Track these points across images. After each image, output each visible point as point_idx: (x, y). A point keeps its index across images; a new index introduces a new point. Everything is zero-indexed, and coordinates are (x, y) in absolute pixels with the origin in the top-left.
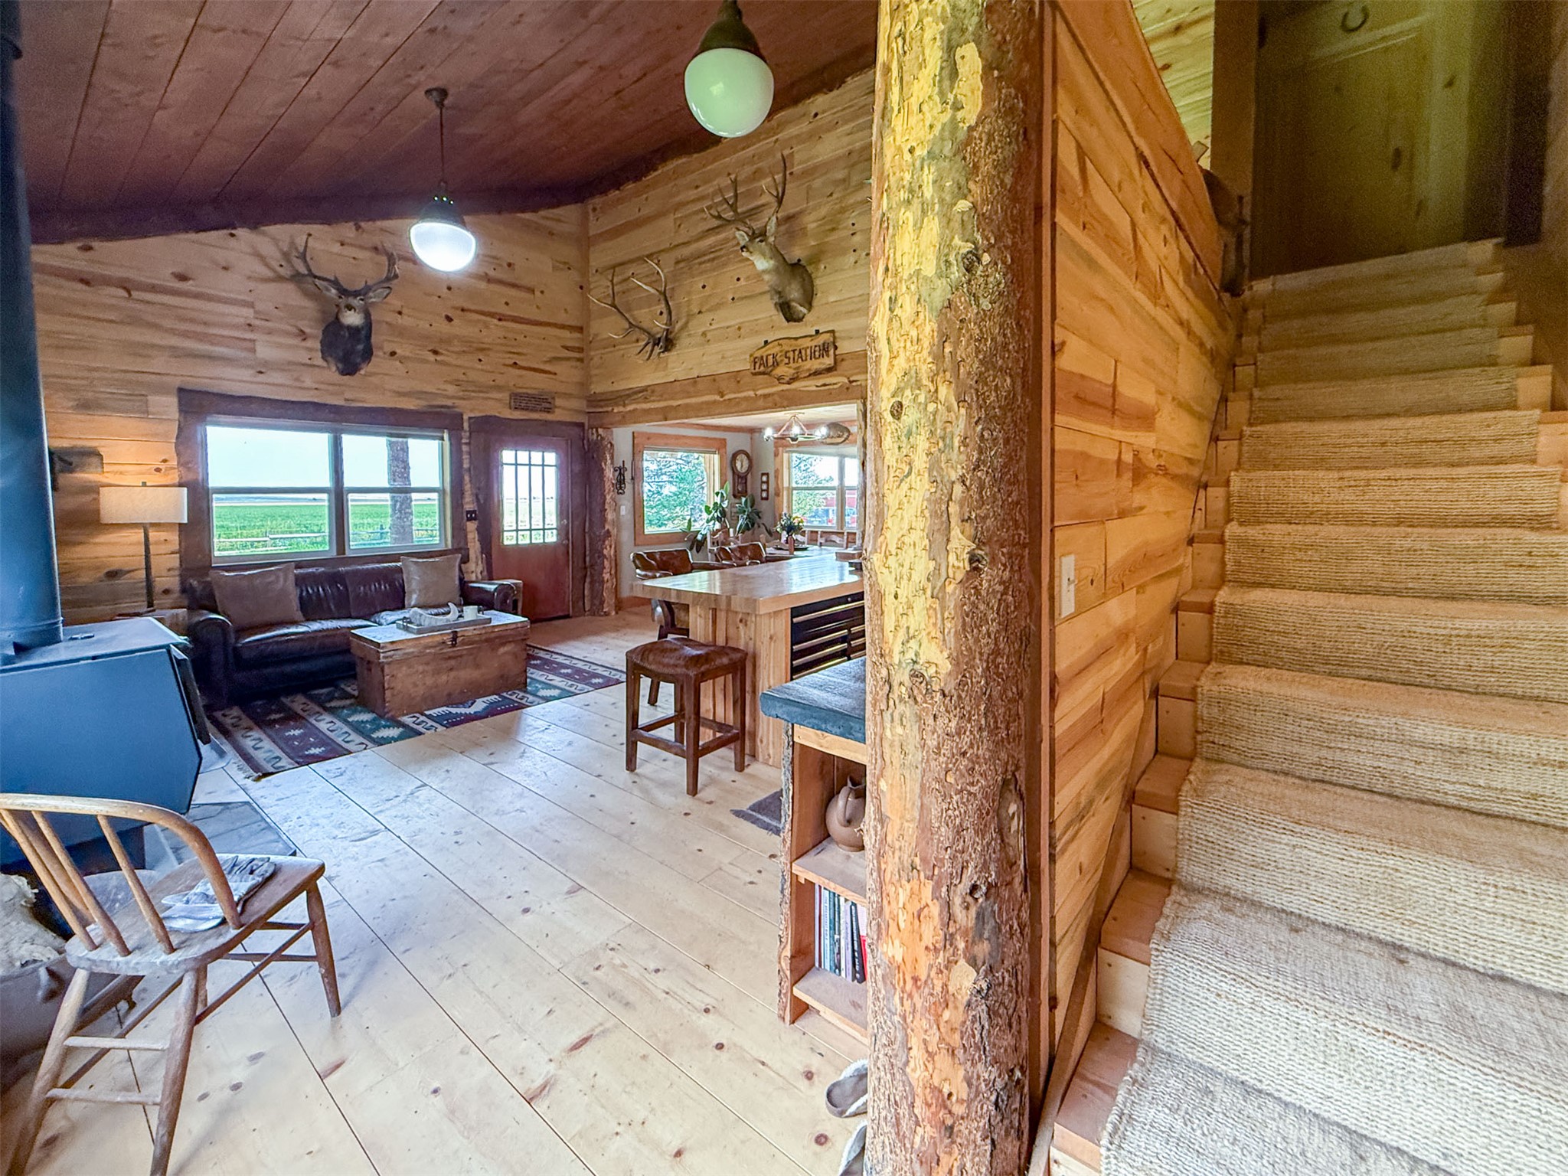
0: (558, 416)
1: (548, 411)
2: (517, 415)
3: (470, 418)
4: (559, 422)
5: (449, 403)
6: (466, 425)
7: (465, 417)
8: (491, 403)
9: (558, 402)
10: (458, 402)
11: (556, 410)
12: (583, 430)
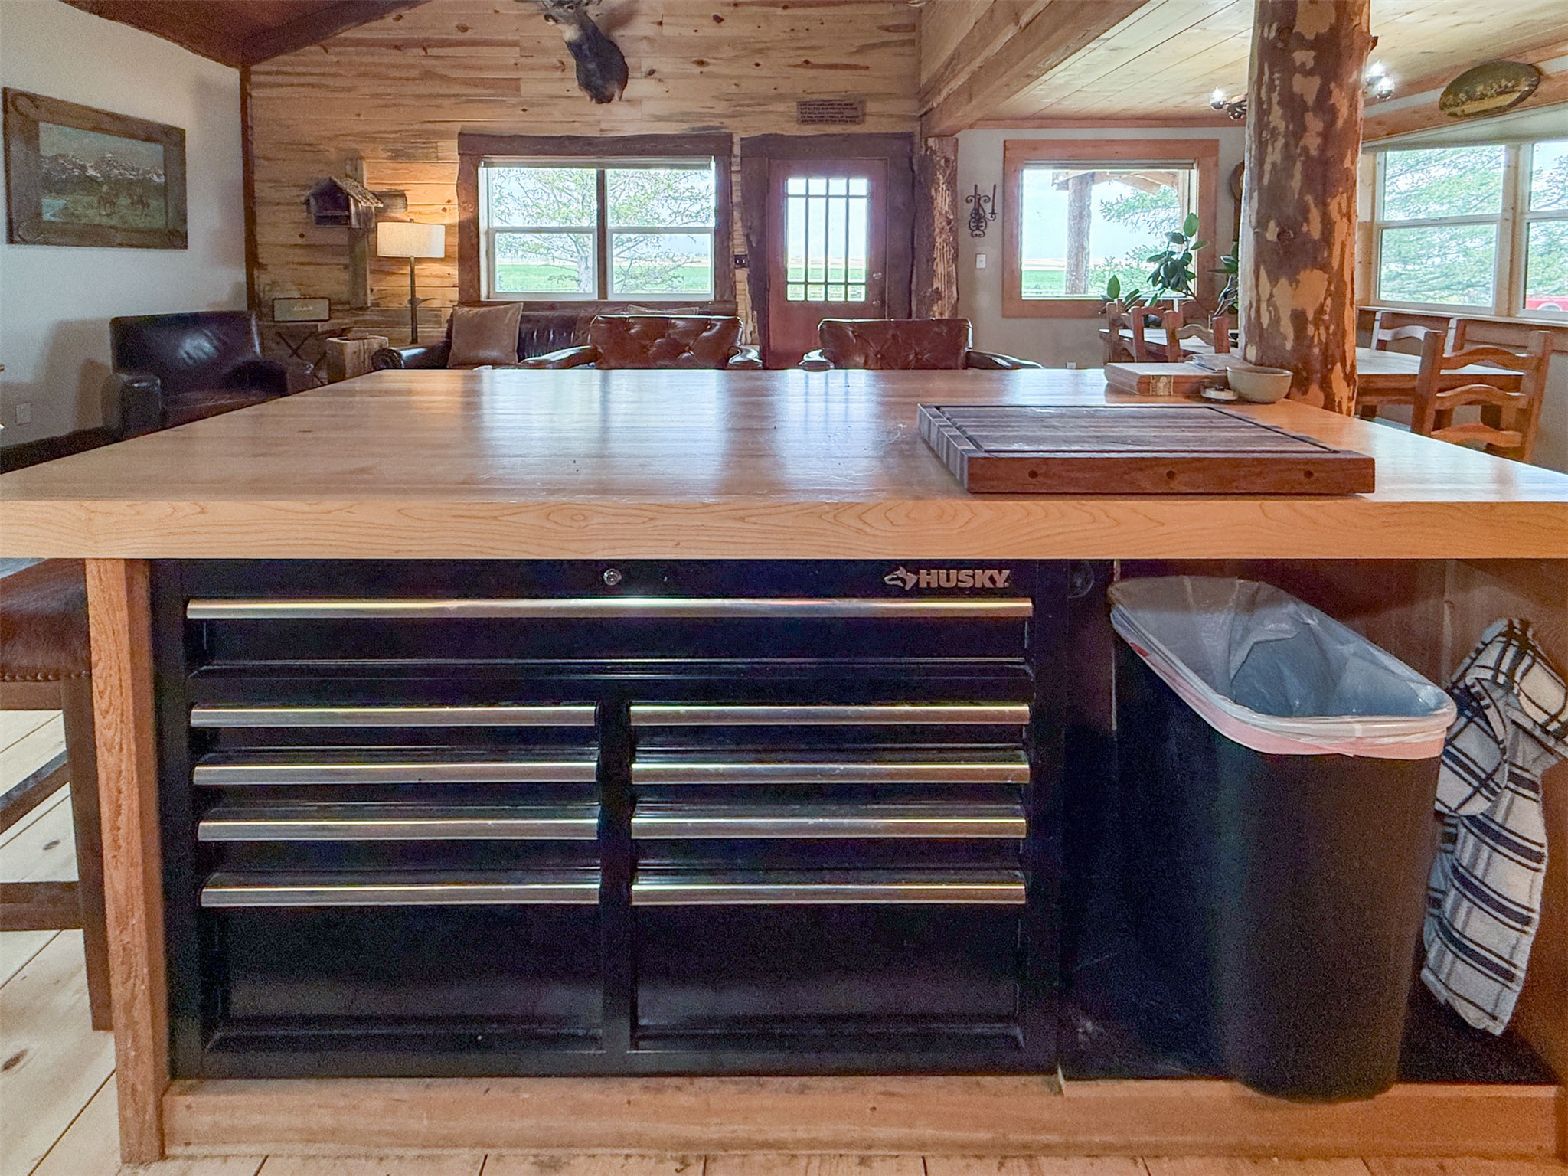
0: (869, 126)
1: (854, 120)
2: (809, 130)
3: (742, 139)
4: (870, 135)
5: (716, 123)
6: (737, 150)
7: (736, 139)
8: (772, 117)
9: (872, 107)
10: (727, 122)
11: (868, 118)
12: (912, 144)
